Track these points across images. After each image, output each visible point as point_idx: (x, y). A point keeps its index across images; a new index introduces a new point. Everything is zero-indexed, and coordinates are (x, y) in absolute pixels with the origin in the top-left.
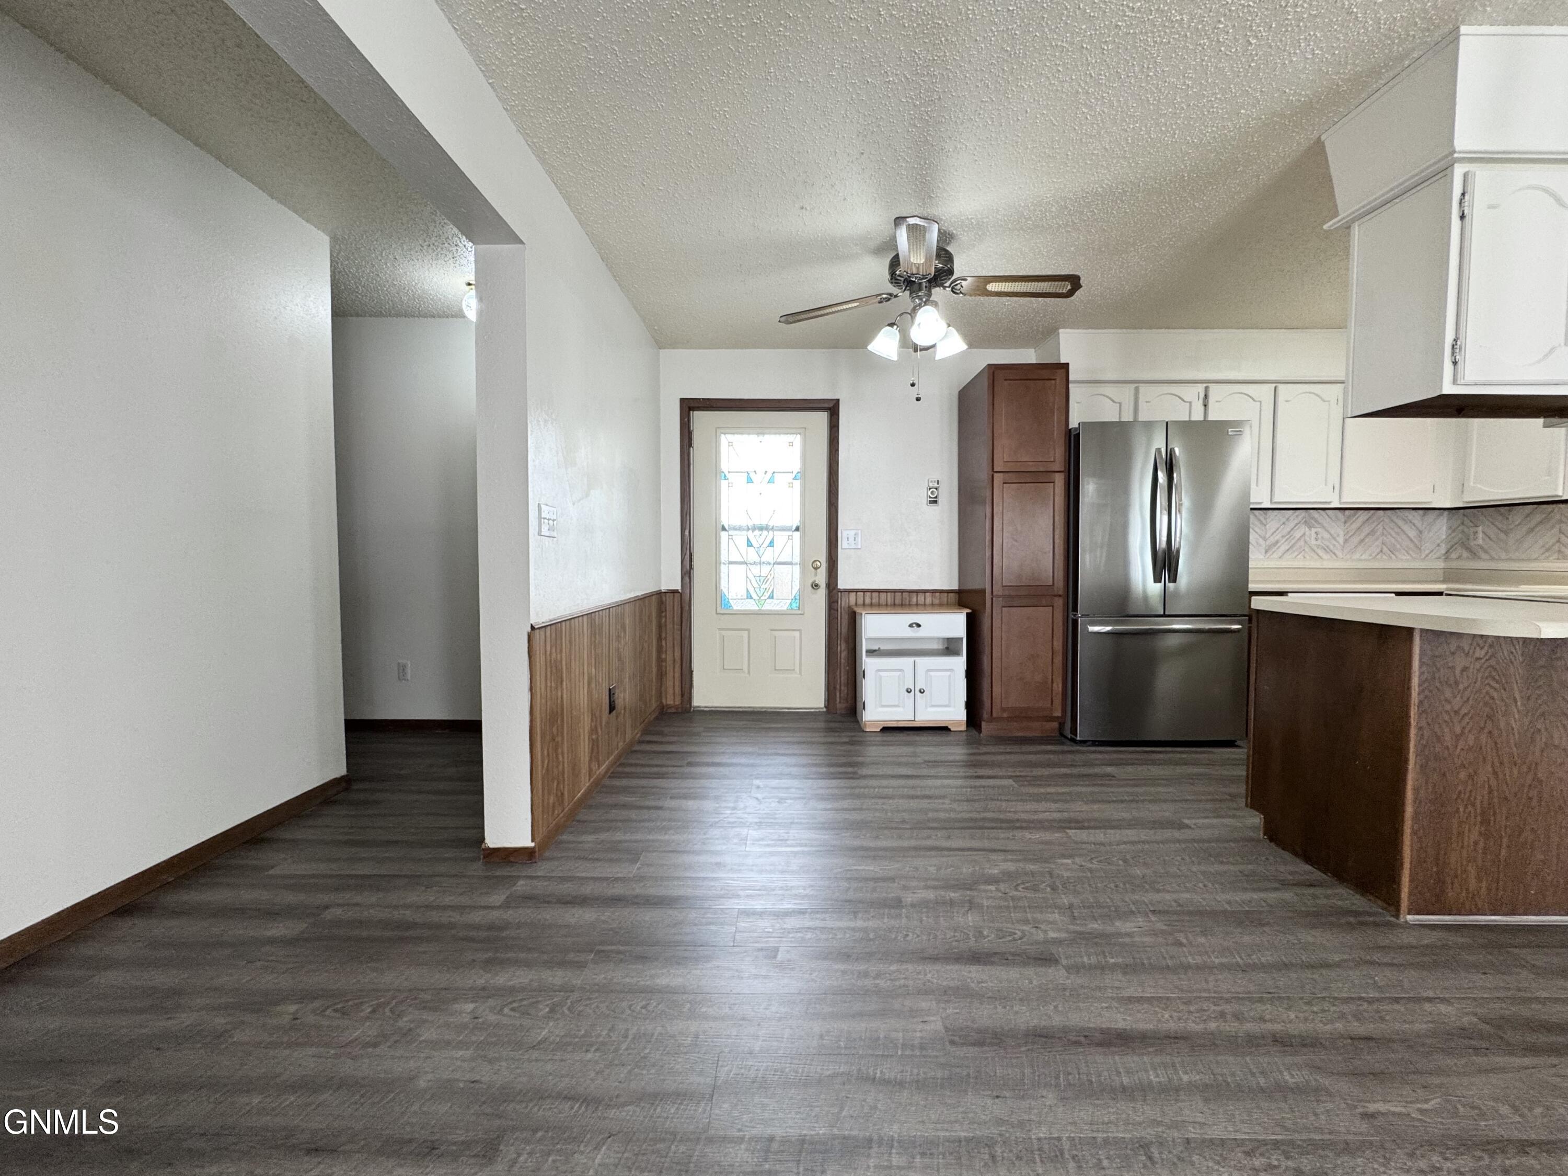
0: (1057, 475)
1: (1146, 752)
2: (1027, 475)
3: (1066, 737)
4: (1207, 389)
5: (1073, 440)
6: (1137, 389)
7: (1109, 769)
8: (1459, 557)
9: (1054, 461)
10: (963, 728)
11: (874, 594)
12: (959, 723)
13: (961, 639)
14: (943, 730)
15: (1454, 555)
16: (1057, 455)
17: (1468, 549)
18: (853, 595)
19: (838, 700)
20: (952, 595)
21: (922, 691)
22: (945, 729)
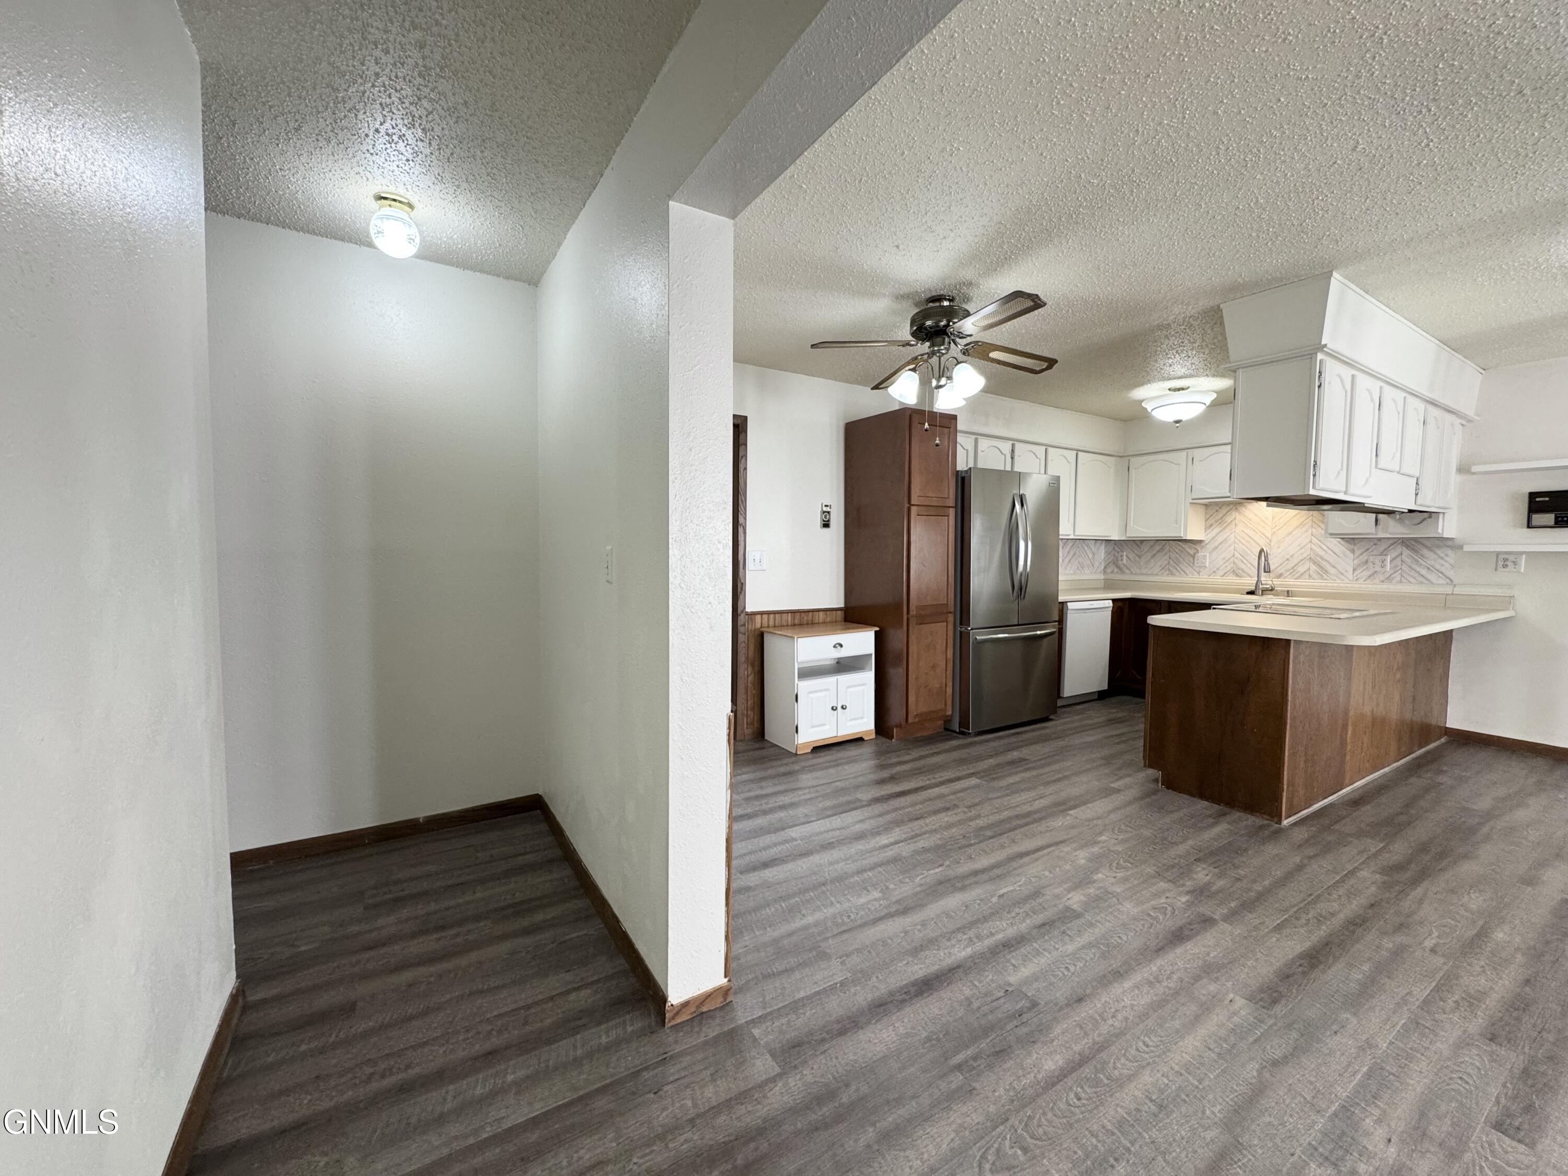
0: (951, 509)
1: (1017, 733)
2: (933, 508)
3: (955, 732)
4: (1013, 445)
5: (963, 481)
6: (976, 441)
7: (1015, 754)
8: (1112, 572)
9: (948, 498)
10: (873, 736)
11: (777, 615)
12: (867, 732)
13: (871, 655)
14: (858, 740)
15: (1109, 570)
16: (950, 493)
17: (1118, 567)
18: (758, 617)
19: (745, 726)
20: (839, 612)
21: (843, 708)
22: (860, 739)
